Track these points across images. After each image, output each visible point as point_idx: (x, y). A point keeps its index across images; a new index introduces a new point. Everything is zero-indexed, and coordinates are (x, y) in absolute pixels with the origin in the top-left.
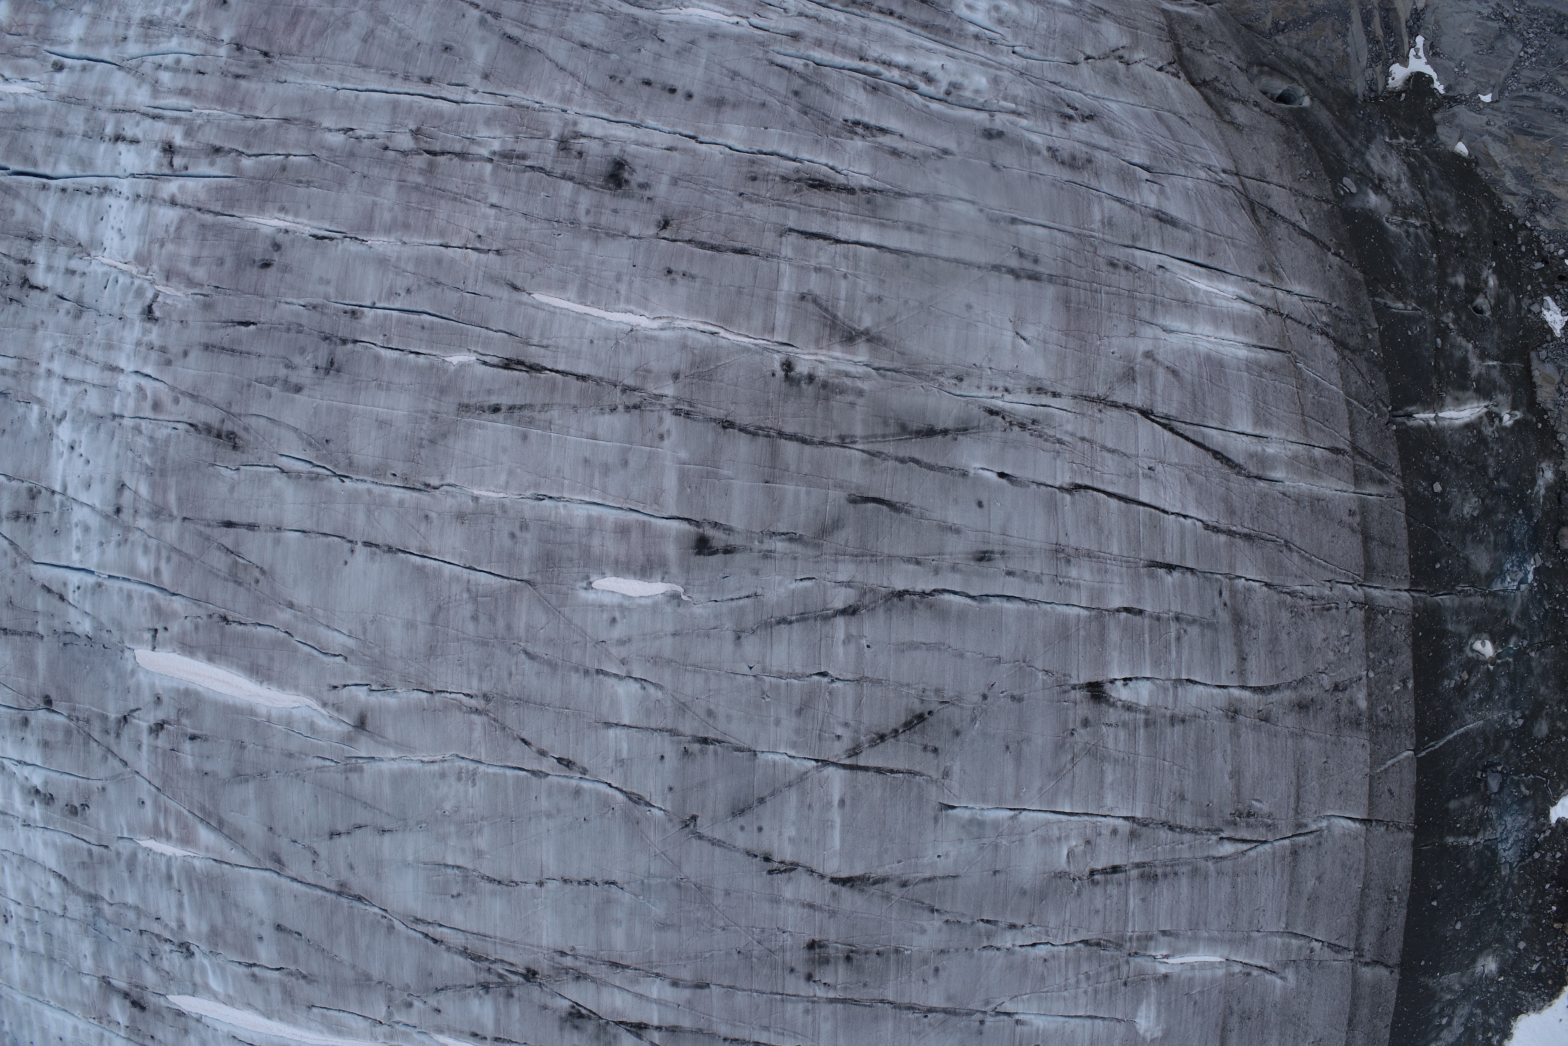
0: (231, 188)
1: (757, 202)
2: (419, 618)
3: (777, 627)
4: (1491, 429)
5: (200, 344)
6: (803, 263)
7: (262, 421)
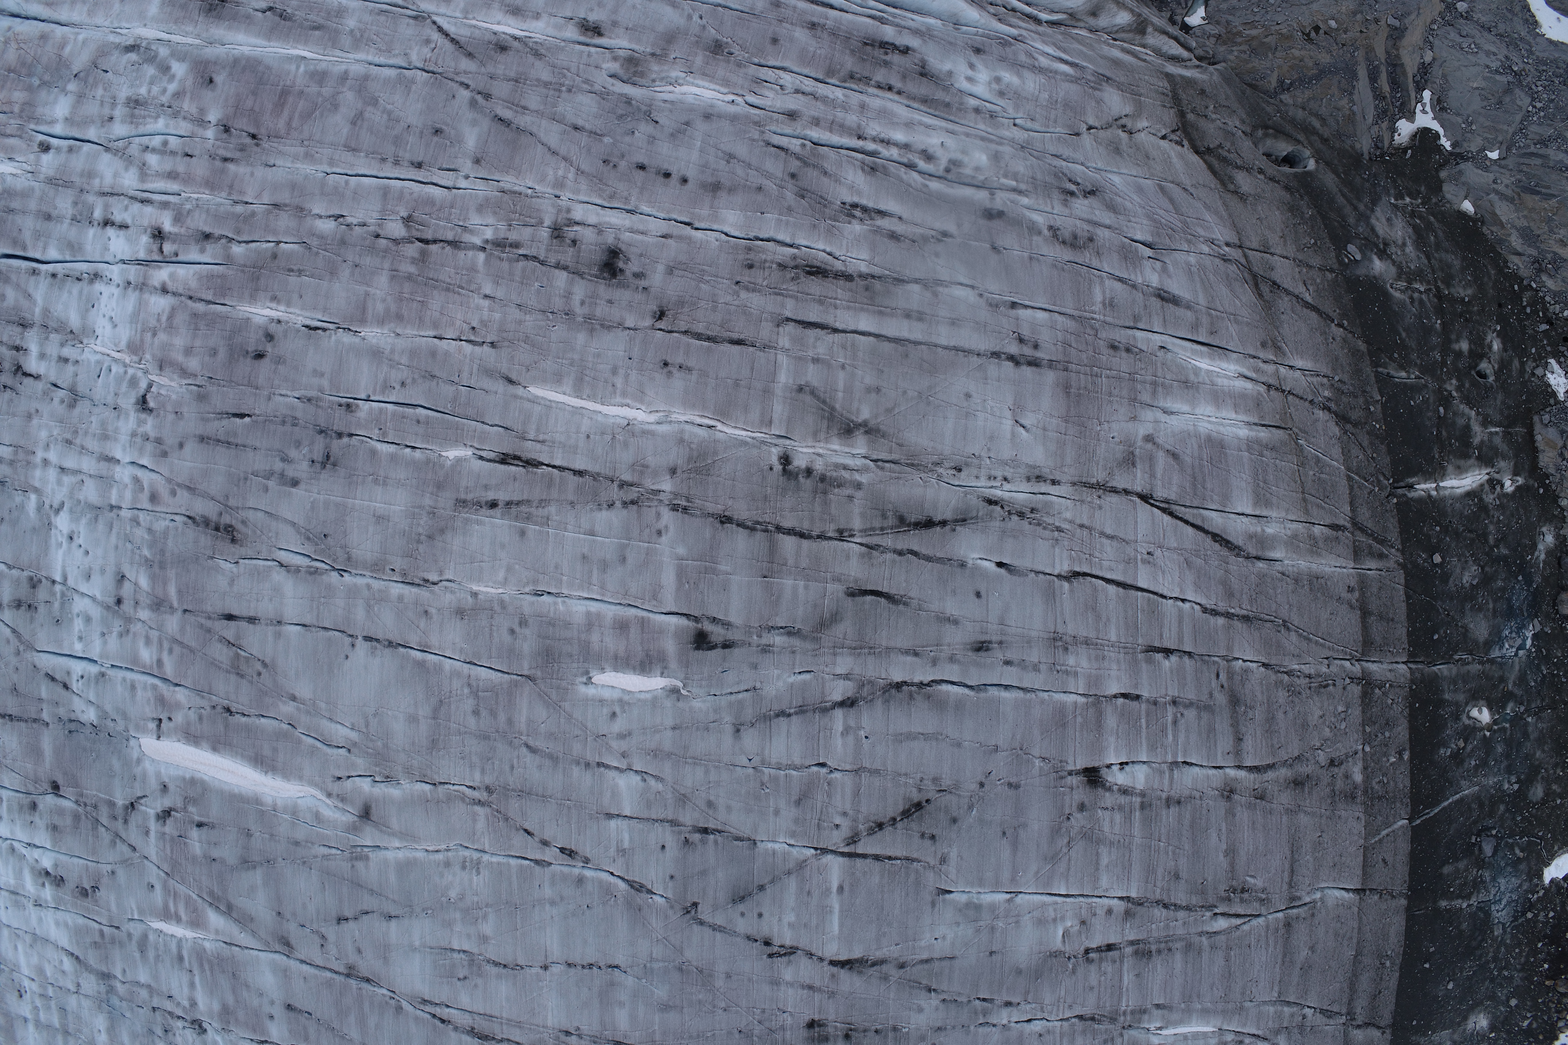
0: (222, 276)
1: (754, 290)
2: (421, 713)
3: (776, 720)
4: (1492, 497)
5: (195, 436)
6: (801, 353)
7: (260, 515)
